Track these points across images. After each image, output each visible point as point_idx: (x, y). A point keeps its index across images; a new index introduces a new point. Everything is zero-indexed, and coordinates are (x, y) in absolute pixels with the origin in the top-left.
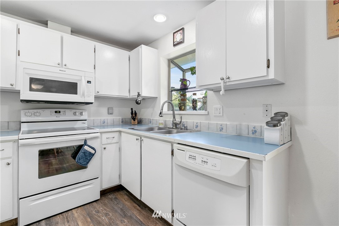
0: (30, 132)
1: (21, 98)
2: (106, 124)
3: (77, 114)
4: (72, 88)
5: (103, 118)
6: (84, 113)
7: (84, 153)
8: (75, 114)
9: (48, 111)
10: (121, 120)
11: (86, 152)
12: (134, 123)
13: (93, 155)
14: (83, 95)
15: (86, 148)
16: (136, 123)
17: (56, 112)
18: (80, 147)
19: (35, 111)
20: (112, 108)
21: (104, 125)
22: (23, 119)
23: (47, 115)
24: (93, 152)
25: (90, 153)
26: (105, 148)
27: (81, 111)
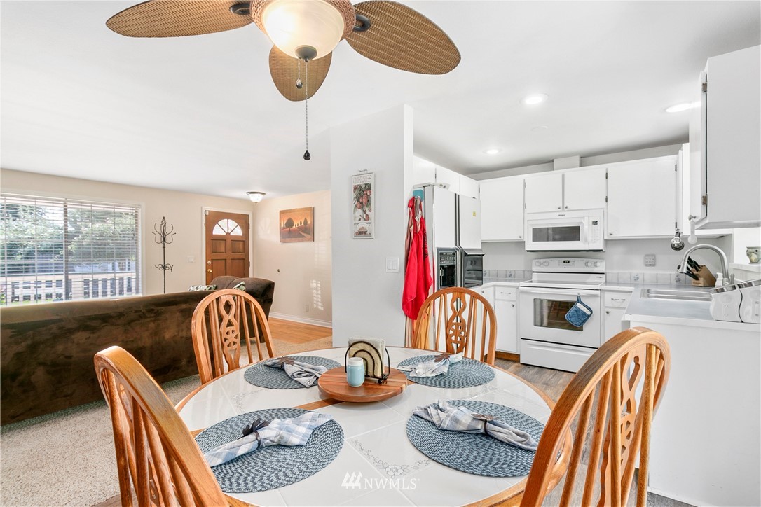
0: (539, 282)
1: (526, 249)
2: (640, 281)
3: (589, 264)
4: (572, 233)
5: (634, 272)
6: (598, 264)
7: (576, 311)
8: (586, 264)
9: (556, 261)
10: (674, 277)
11: (578, 310)
12: (696, 285)
13: (589, 316)
14: (586, 240)
15: (579, 305)
16: (700, 285)
17: (564, 262)
18: (572, 304)
19: (545, 260)
20: (654, 255)
21: (636, 282)
22: (534, 269)
23: (556, 265)
24: (589, 313)
25: (584, 312)
26: (608, 313)
27: (595, 260)
